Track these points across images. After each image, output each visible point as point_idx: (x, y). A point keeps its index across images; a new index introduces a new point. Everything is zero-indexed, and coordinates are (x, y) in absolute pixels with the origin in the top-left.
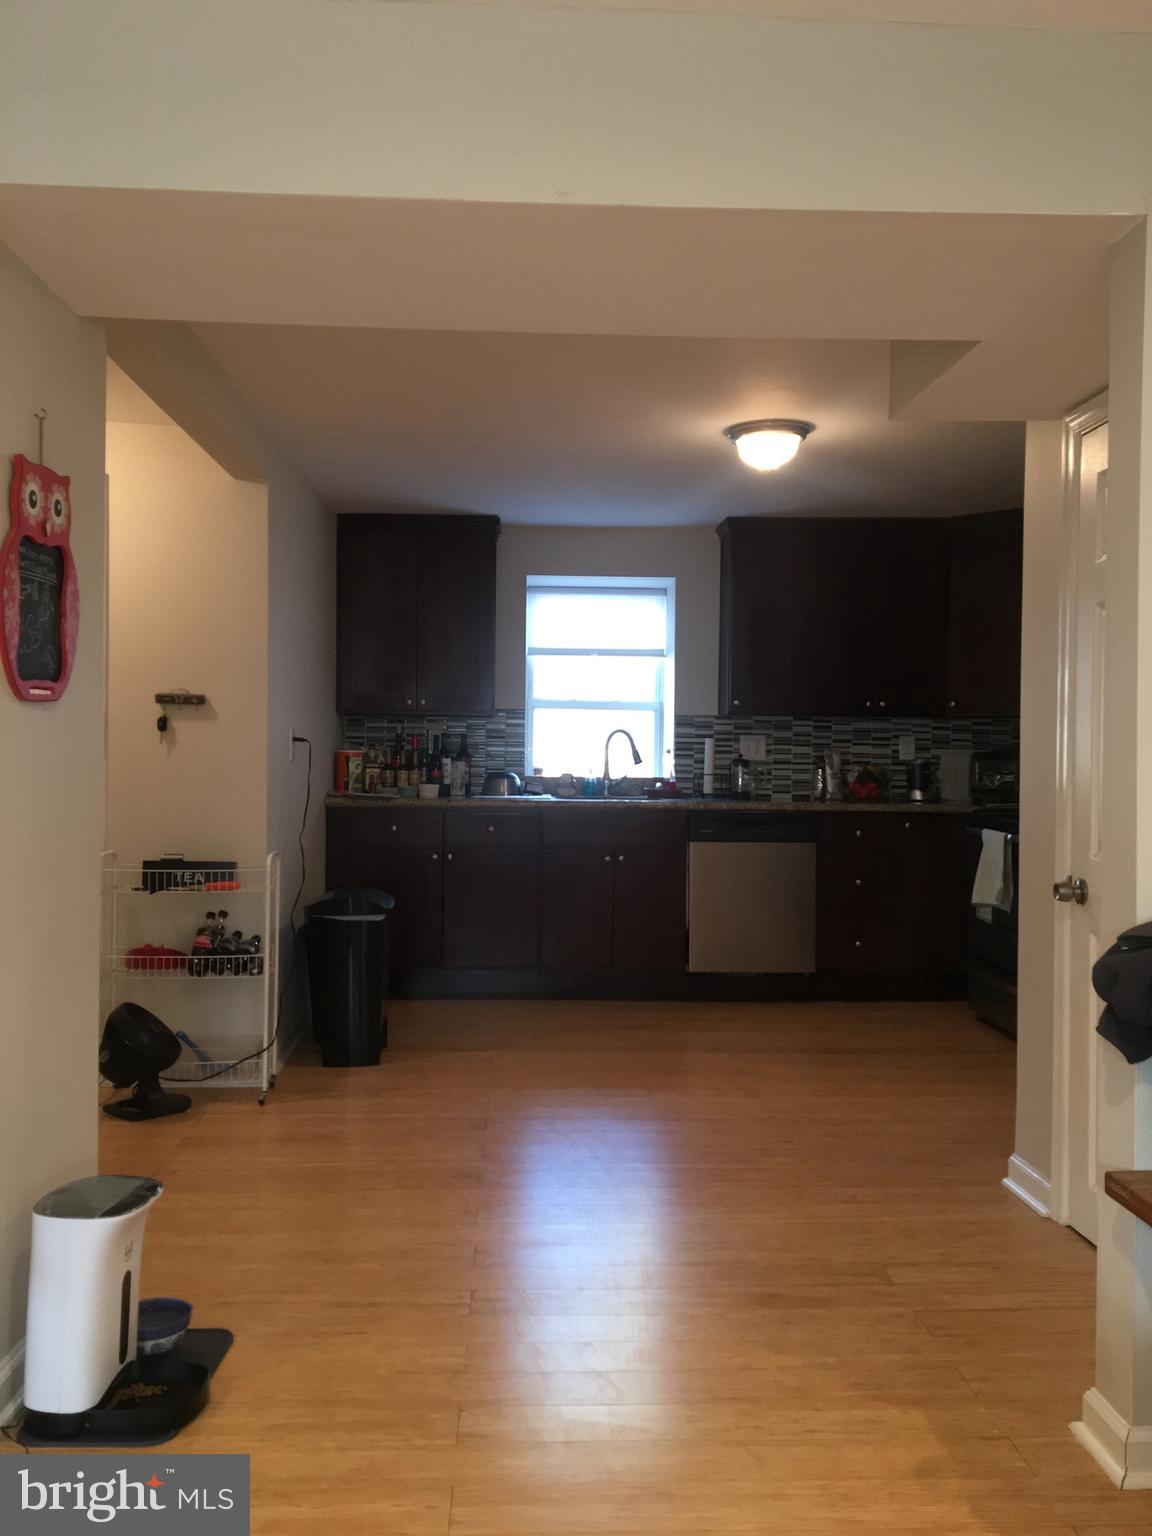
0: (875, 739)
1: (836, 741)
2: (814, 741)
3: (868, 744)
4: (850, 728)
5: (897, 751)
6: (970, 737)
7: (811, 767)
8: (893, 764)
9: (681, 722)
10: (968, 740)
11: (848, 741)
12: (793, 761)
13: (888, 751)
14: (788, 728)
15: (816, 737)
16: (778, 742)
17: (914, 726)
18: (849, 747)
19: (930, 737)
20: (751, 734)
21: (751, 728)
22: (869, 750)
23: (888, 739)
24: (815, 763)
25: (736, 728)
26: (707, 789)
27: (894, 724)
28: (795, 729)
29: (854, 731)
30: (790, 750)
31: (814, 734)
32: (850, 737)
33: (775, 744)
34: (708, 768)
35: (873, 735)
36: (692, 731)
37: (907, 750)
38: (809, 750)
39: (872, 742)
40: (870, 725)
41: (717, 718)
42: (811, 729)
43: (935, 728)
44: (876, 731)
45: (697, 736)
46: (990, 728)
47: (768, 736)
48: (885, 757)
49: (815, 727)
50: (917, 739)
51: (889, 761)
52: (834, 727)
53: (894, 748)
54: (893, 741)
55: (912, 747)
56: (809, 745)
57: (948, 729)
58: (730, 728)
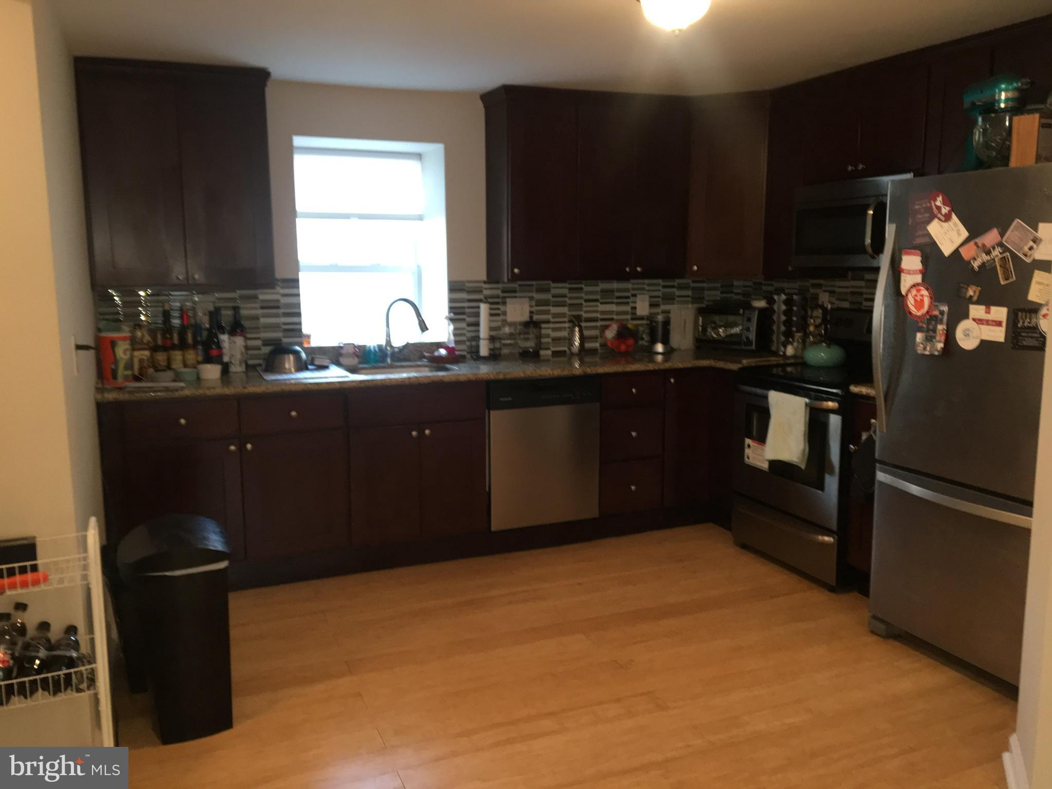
0: (618, 298)
1: (586, 301)
2: (569, 301)
3: (612, 303)
4: (598, 289)
5: (635, 308)
6: (689, 293)
7: (567, 325)
8: (632, 319)
9: (454, 287)
10: (688, 296)
11: (597, 300)
12: (552, 320)
13: (627, 308)
14: (547, 290)
15: (570, 298)
16: (540, 303)
17: (649, 285)
18: (597, 306)
19: (661, 295)
20: (515, 297)
21: (515, 292)
22: (614, 308)
23: (628, 297)
24: (570, 321)
25: (503, 292)
26: (484, 351)
27: (633, 284)
28: (553, 291)
29: (601, 291)
30: (549, 310)
31: (569, 295)
32: (598, 297)
33: (536, 305)
34: (484, 332)
35: (617, 294)
36: (464, 296)
37: (643, 307)
38: (565, 310)
39: (615, 301)
40: (615, 285)
41: (485, 282)
42: (565, 291)
43: (664, 287)
44: (619, 290)
45: (470, 301)
46: (705, 285)
47: (531, 298)
48: (626, 313)
49: (570, 289)
50: (651, 297)
51: (629, 317)
52: (586, 289)
53: (633, 305)
54: (632, 299)
55: (647, 304)
56: (565, 306)
57: (673, 287)
58: (499, 292)
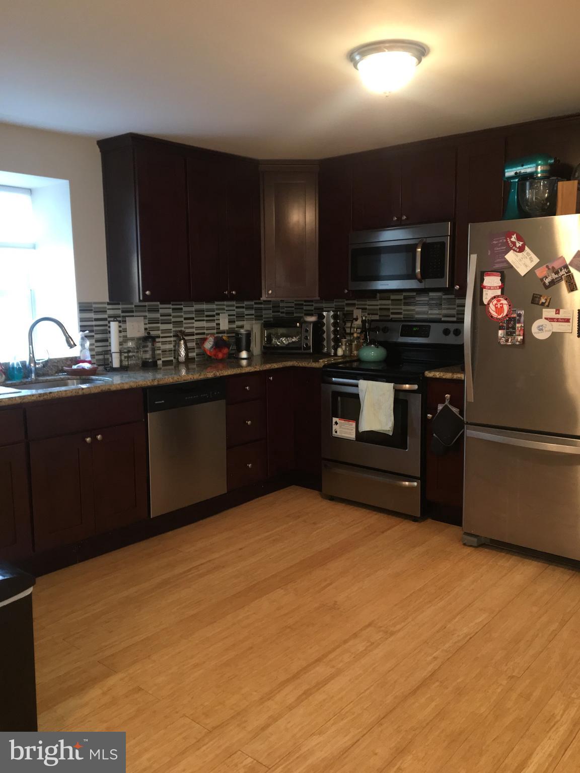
0: (207, 316)
1: (186, 319)
2: (173, 320)
3: (203, 320)
4: (193, 309)
5: (218, 324)
6: (253, 312)
7: (172, 339)
8: (217, 333)
9: (83, 308)
10: (253, 315)
11: (192, 318)
12: (161, 335)
13: (214, 324)
14: (156, 310)
15: (174, 317)
16: (152, 321)
17: (228, 306)
18: (193, 323)
19: (235, 313)
20: (133, 316)
21: (132, 312)
22: (204, 324)
23: (213, 316)
24: (174, 336)
25: (123, 312)
26: (116, 364)
27: (217, 305)
28: (161, 311)
29: (195, 311)
30: (159, 327)
31: (173, 314)
32: (193, 316)
33: (149, 323)
34: (114, 346)
35: (206, 313)
36: (92, 315)
37: (224, 325)
38: (170, 326)
39: (205, 318)
40: (204, 306)
41: (108, 304)
42: (170, 311)
43: (237, 307)
44: (208, 310)
45: (96, 320)
46: (263, 306)
47: (145, 317)
48: (213, 328)
49: (173, 309)
50: (229, 315)
51: (215, 331)
52: (185, 309)
53: (216, 322)
54: (217, 317)
55: (227, 321)
56: (170, 323)
57: (243, 307)
58: (119, 312)
